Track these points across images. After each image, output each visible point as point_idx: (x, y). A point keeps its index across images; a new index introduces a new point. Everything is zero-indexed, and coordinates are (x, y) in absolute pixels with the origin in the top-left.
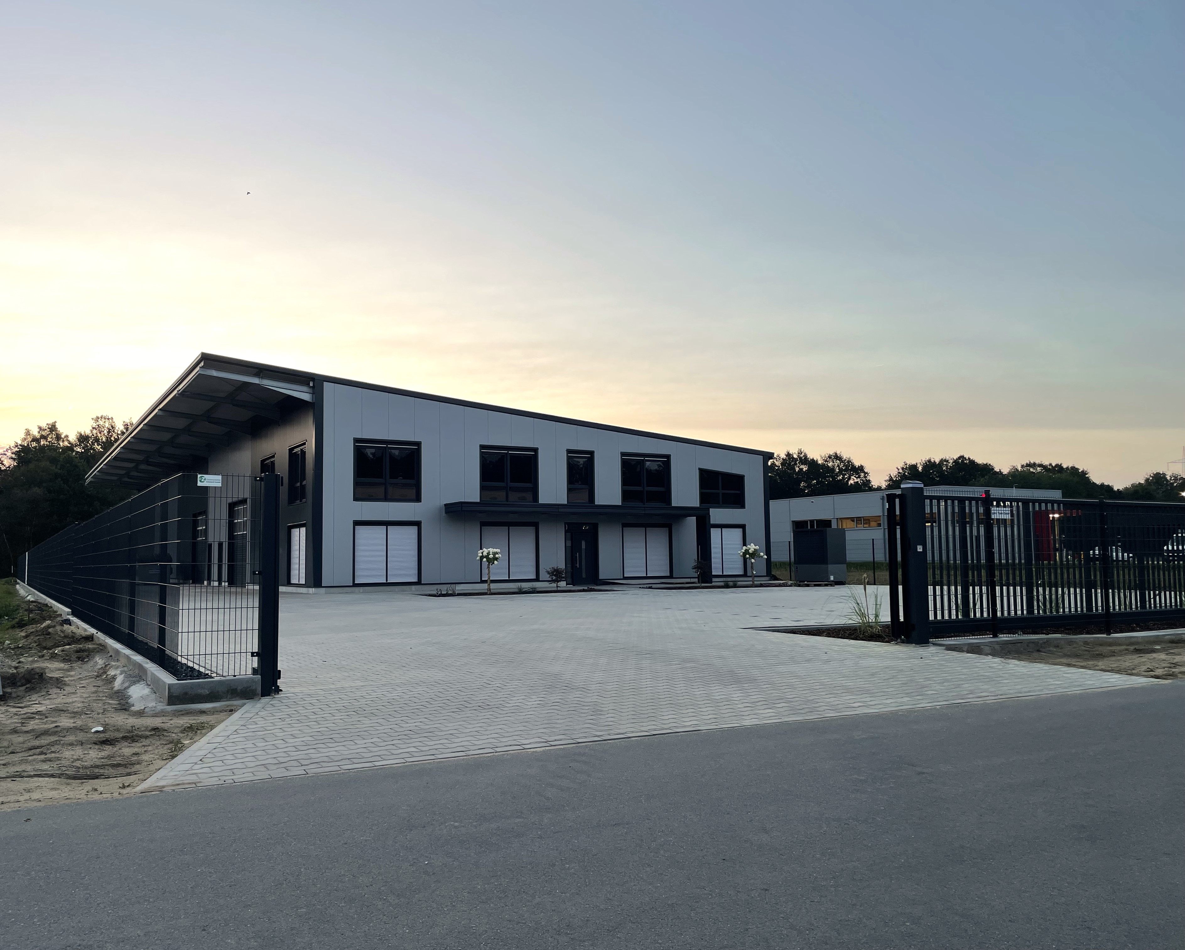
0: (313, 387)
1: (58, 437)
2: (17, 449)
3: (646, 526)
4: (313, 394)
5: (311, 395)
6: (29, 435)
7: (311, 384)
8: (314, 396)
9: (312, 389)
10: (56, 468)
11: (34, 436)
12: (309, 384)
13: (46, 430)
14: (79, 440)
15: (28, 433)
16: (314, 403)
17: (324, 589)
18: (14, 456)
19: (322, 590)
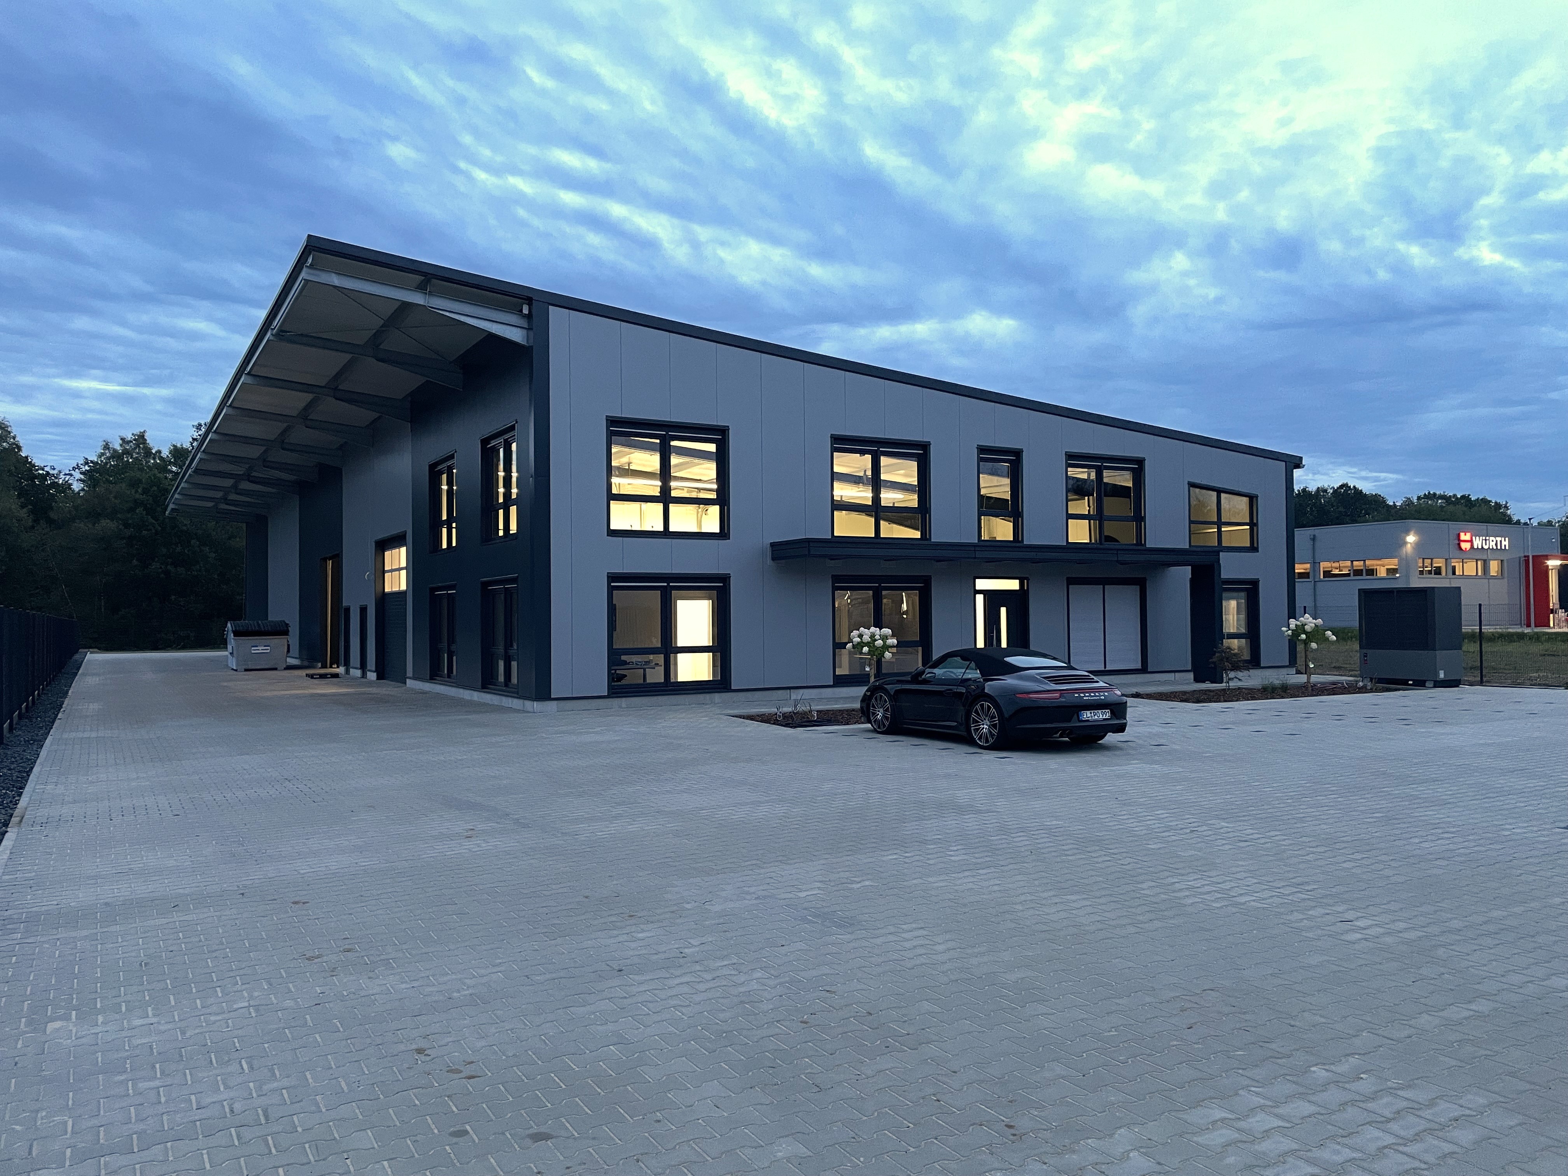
0: (529, 317)
1: (148, 452)
2: (87, 468)
3: (1104, 582)
4: (529, 329)
5: (525, 332)
6: (108, 448)
7: (526, 311)
8: (531, 333)
9: (526, 320)
10: (136, 492)
11: (115, 451)
12: (521, 311)
13: (131, 442)
14: (174, 456)
15: (106, 447)
16: (532, 347)
17: (555, 702)
18: (82, 477)
19: (551, 706)
